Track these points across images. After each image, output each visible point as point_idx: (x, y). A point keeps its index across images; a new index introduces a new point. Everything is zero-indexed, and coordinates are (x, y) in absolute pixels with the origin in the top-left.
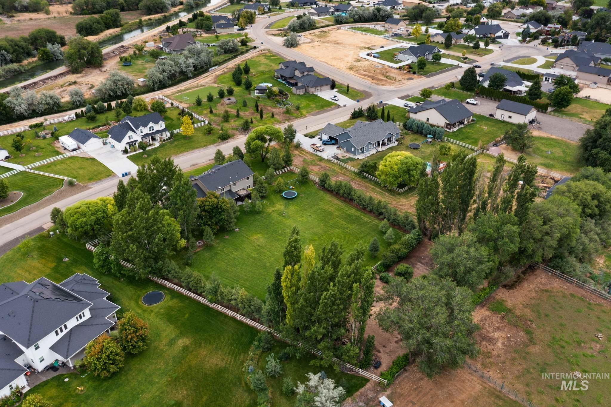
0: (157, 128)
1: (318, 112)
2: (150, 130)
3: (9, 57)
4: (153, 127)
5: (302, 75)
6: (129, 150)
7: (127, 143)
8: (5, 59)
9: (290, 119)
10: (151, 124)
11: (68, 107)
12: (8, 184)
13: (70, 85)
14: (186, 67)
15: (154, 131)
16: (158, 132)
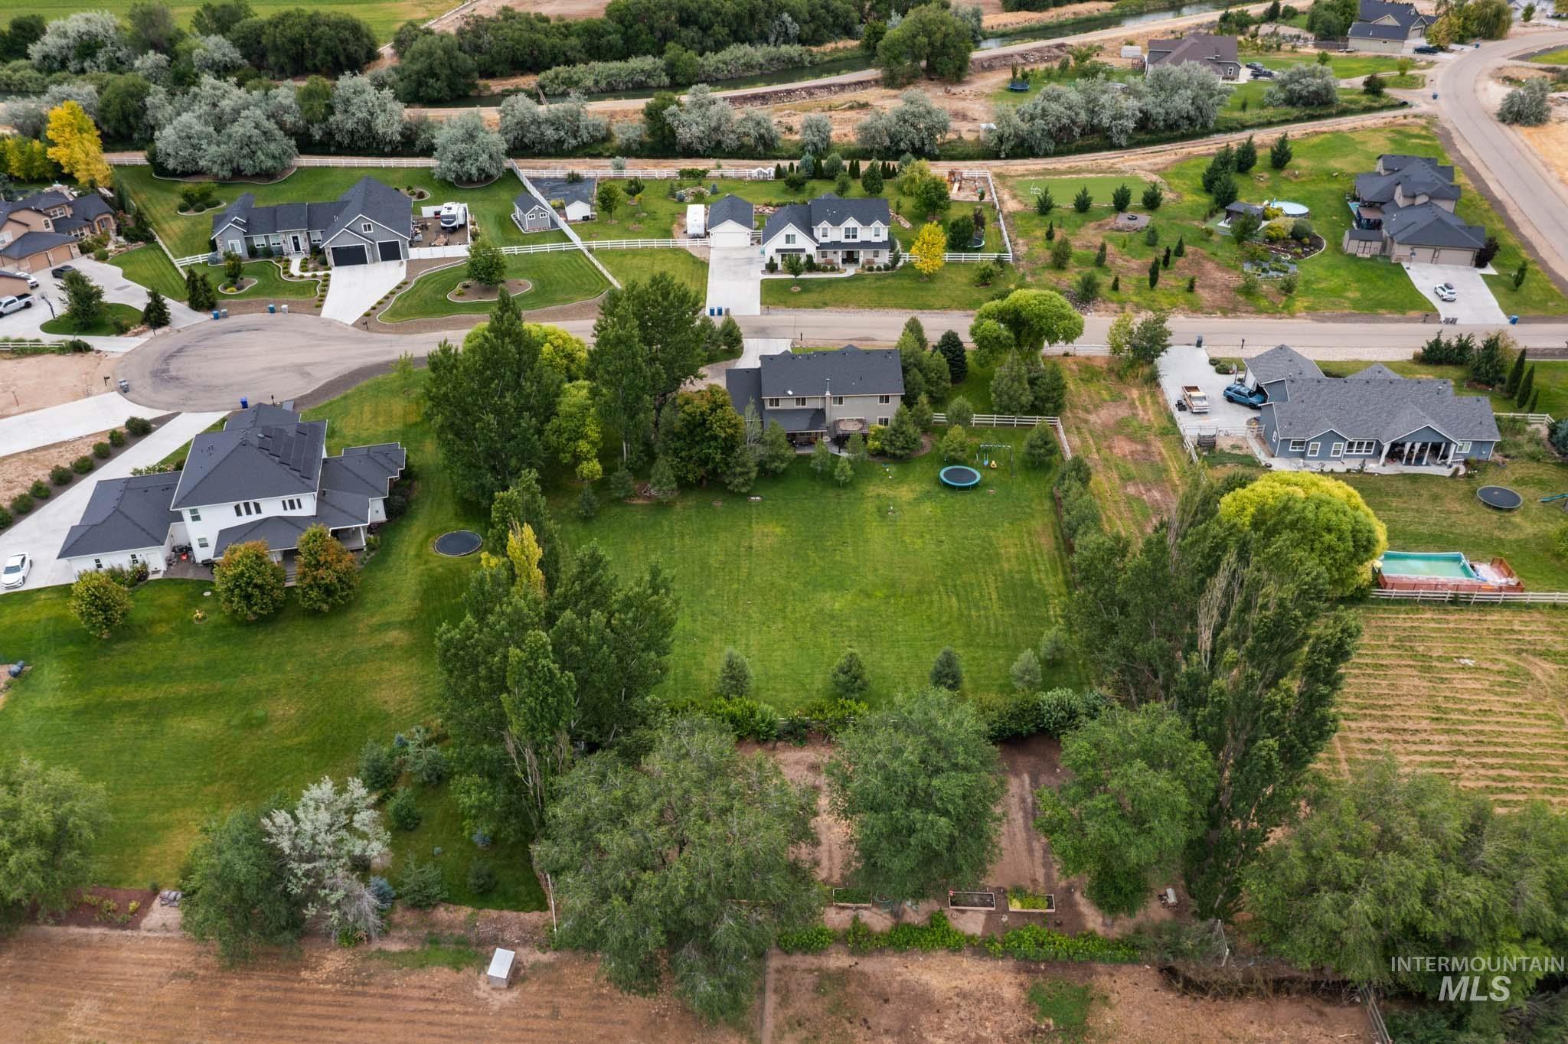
0: (865, 234)
1: (1347, 315)
2: (847, 237)
3: (794, 29)
4: (855, 229)
5: (1408, 202)
6: (780, 267)
7: (778, 251)
8: (786, 34)
9: (1235, 310)
10: (851, 223)
11: (787, 151)
12: (508, 264)
13: (851, 108)
14: (1114, 118)
15: (858, 240)
16: (866, 245)
